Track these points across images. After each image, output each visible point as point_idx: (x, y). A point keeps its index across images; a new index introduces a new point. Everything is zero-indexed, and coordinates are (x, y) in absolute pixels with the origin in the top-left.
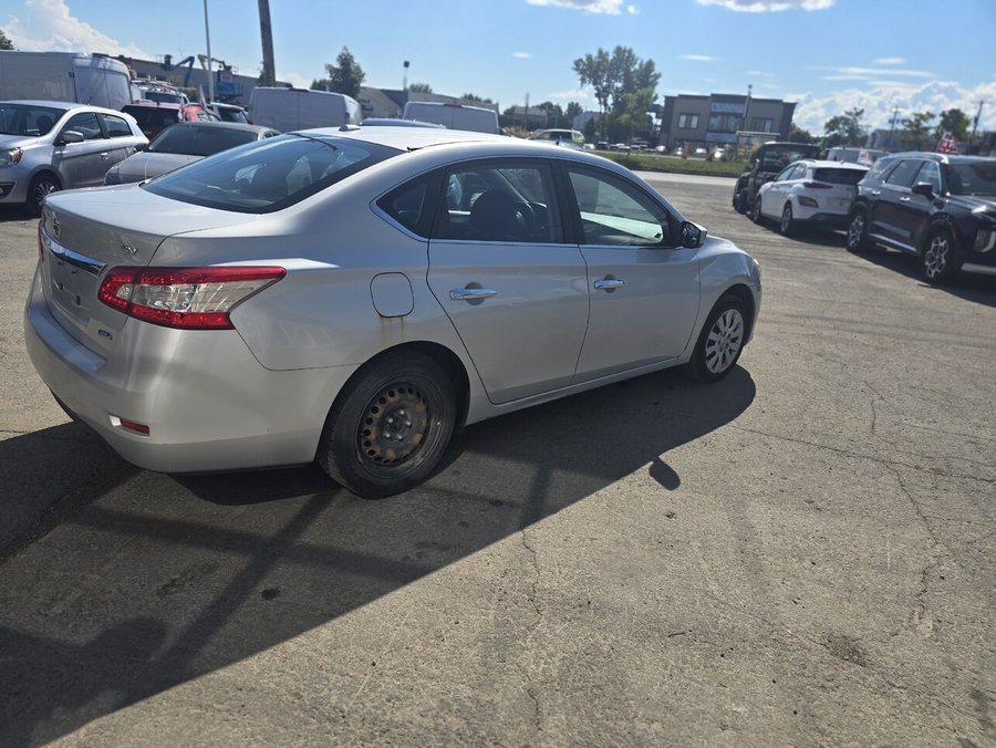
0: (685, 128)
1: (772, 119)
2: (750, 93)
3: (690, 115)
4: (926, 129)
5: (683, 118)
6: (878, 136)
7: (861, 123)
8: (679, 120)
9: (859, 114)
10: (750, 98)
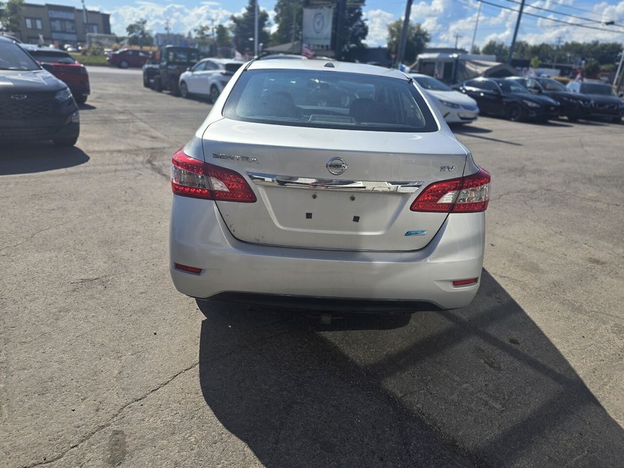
0: (32, 29)
1: (96, 25)
2: (84, 6)
3: (33, 19)
4: (208, 36)
5: (28, 21)
6: (160, 38)
7: (147, 28)
8: (26, 23)
9: (144, 22)
10: (86, 10)
